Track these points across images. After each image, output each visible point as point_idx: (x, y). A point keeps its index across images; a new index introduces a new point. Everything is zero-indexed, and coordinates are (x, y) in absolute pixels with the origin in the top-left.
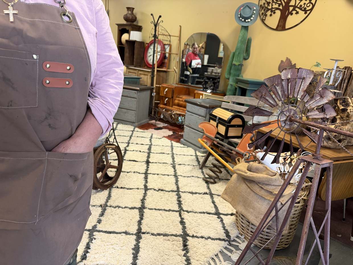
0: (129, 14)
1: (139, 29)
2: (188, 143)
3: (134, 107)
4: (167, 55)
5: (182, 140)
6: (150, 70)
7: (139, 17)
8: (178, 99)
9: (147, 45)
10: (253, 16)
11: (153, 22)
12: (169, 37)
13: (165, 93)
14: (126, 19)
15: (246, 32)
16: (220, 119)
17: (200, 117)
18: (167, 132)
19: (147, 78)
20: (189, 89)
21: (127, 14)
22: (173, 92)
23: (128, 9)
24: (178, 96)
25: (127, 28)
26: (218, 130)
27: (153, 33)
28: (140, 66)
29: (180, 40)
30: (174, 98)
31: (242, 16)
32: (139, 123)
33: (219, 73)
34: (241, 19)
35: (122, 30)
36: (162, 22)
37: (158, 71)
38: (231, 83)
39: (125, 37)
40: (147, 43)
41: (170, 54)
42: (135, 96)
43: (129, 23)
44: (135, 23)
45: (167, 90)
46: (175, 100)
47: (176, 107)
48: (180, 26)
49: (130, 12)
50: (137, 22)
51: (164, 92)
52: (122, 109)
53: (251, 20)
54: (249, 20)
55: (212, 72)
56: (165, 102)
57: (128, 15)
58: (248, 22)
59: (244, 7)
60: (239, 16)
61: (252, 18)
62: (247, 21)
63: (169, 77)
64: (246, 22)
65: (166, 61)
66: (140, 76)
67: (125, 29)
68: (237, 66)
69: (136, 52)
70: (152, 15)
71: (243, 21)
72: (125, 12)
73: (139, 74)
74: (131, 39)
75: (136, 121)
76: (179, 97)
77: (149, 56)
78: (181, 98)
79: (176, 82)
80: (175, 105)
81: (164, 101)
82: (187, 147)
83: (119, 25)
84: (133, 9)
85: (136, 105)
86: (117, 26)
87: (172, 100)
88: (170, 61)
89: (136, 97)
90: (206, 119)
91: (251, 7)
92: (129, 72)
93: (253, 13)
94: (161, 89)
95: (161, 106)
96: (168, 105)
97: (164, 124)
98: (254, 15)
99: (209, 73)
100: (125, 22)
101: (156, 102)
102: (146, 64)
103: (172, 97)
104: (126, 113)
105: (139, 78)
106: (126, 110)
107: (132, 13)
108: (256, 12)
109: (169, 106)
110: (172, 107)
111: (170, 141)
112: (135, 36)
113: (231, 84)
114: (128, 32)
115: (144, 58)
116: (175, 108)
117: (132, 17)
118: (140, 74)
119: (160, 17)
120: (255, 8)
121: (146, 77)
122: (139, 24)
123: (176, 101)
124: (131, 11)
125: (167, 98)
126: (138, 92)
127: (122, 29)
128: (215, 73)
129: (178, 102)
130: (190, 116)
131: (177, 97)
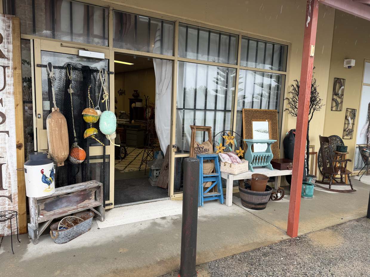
1: (141, 101)
7: (140, 94)
9: (145, 108)
11: (145, 99)
14: (134, 96)
21: (134, 94)
23: (135, 91)
27: (145, 104)
35: (132, 101)
39: (133, 105)
43: (136, 98)
44: (138, 98)
52: (130, 140)
57: (135, 94)
70: (145, 95)
72: (133, 92)
74: (136, 106)
84: (137, 91)
85: (136, 138)
86: (129, 100)
89: (136, 134)
92: (135, 123)
100: (133, 98)
105: (140, 126)
106: (132, 140)
107: (137, 93)
112: (138, 105)
114: (135, 102)
117: (137, 95)
118: (141, 123)
119: (148, 97)
122: (141, 98)
126: (138, 131)
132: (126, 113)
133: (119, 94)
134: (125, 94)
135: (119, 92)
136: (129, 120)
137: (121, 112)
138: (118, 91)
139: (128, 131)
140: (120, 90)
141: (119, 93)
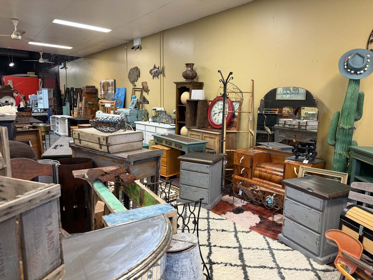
0: (189, 70)
1: (200, 86)
2: (292, 243)
3: (206, 184)
4: (236, 114)
5: (280, 235)
6: (218, 133)
7: (199, 72)
8: (259, 169)
9: (210, 103)
10: (367, 66)
11: (221, 80)
12: (240, 94)
13: (241, 162)
14: (185, 76)
15: (357, 86)
16: (365, 229)
17: (313, 210)
18: (252, 218)
19: (214, 142)
20: (270, 154)
21: (186, 71)
22: (252, 161)
23: (187, 65)
24: (259, 165)
25: (187, 86)
26: (363, 246)
27: (222, 92)
28: (203, 128)
29: (253, 96)
30: (254, 168)
31: (352, 67)
32: (213, 203)
33: (294, 125)
34: (349, 70)
35: (181, 89)
36: (232, 78)
37: (227, 133)
38: (339, 152)
39: (185, 96)
40: (210, 101)
41: (240, 113)
42: (207, 171)
43: (189, 81)
44: (195, 80)
45: (243, 158)
46: (255, 170)
47: (257, 179)
48: (253, 80)
49: (189, 69)
50: (198, 79)
51: (239, 161)
52: (191, 187)
53: (365, 71)
54: (362, 72)
55: (285, 124)
56: (241, 173)
57: (188, 72)
58: (361, 74)
59: (353, 55)
60: (346, 67)
61: (366, 69)
62: (358, 72)
63: (240, 138)
64: (358, 74)
65: (235, 120)
66: (205, 140)
67: (185, 87)
68: (348, 130)
69: (199, 112)
70: (219, 71)
71: (352, 74)
72: (185, 69)
73: (203, 137)
74: (192, 98)
75: (209, 202)
76: (260, 167)
77: (214, 116)
78: (264, 168)
79: (250, 145)
80: (254, 177)
81: (239, 171)
82: (292, 250)
83: (177, 84)
84: (193, 64)
85: (208, 182)
87: (250, 170)
88: (240, 119)
89: (208, 173)
90: (323, 214)
91: (364, 55)
92: (191, 134)
93: (368, 62)
94: (235, 157)
95: (237, 177)
96: (245, 176)
97: (243, 201)
98: (368, 64)
99: (281, 126)
100: (184, 80)
101: (226, 169)
102: (210, 124)
103: (251, 167)
104: (196, 191)
105: (205, 143)
106: (196, 188)
107: (192, 69)
108: (370, 60)
109: (247, 177)
110: (251, 179)
111: (262, 236)
112: (197, 95)
113: (340, 154)
114: (188, 90)
115: (207, 117)
116: (256, 181)
117: (193, 74)
118: (205, 137)
120: (369, 56)
121: (213, 140)
122: (200, 81)
123: (257, 172)
124: (190, 67)
125: (243, 167)
126: (211, 165)
127: (181, 87)
128: (289, 125)
129: (259, 173)
130: (294, 205)
131: (257, 166)
132: (166, 112)
133: (152, 76)
134: (164, 76)
135: (153, 71)
136: (174, 127)
137: (157, 110)
138: (151, 70)
139: (185, 163)
140: (155, 67)
141: (151, 74)
